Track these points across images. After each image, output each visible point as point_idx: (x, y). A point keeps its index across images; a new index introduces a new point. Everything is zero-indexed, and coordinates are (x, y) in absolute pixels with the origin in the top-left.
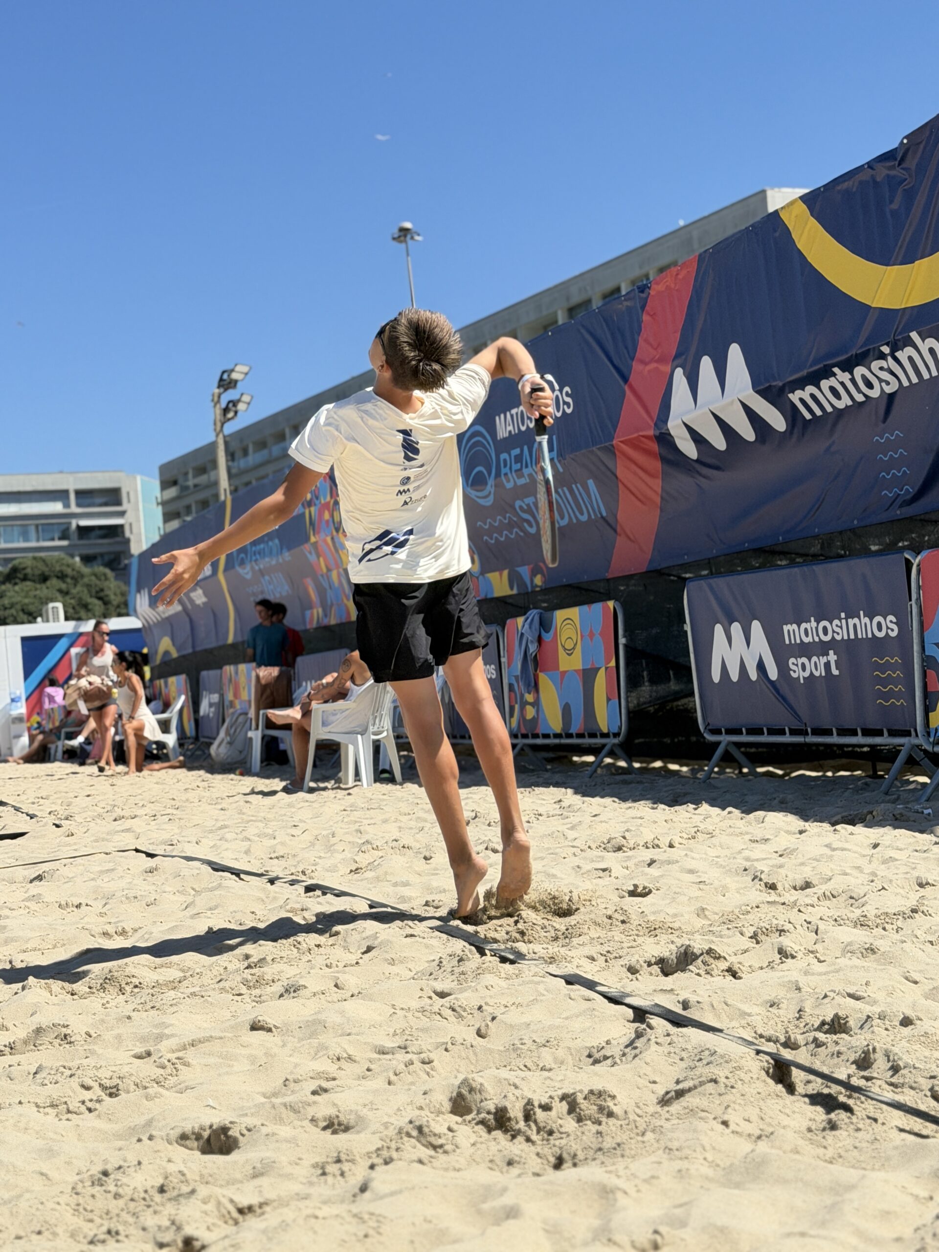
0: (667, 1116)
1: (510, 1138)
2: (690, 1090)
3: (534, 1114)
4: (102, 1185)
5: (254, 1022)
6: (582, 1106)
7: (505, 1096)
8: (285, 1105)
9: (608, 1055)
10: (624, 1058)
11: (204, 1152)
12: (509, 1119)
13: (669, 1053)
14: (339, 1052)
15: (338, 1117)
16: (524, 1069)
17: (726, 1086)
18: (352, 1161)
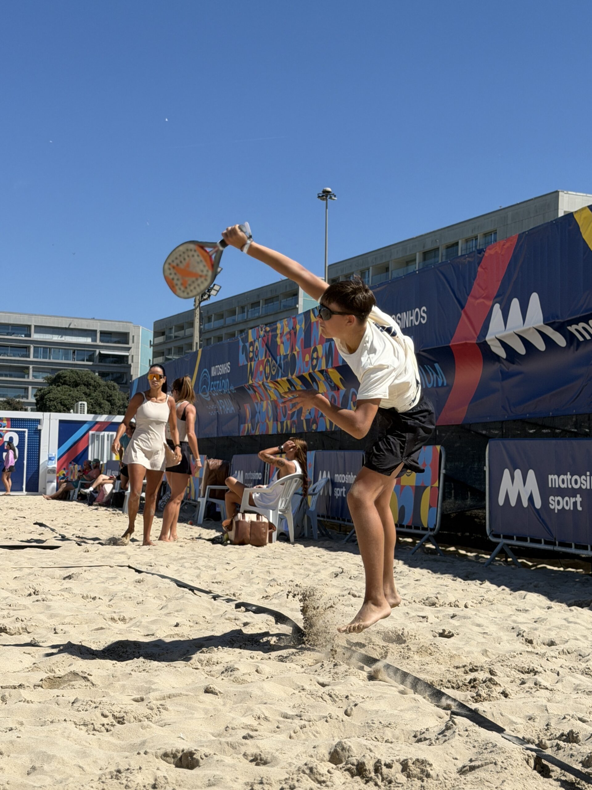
0: (465, 781)
1: (365, 782)
2: (478, 767)
3: (381, 769)
4: (118, 779)
5: (207, 688)
6: (411, 768)
7: (364, 756)
8: (227, 743)
9: (427, 737)
10: (437, 741)
11: (177, 766)
12: (366, 770)
13: (467, 742)
14: (259, 713)
15: (260, 755)
16: (375, 739)
17: (502, 767)
18: (270, 784)
